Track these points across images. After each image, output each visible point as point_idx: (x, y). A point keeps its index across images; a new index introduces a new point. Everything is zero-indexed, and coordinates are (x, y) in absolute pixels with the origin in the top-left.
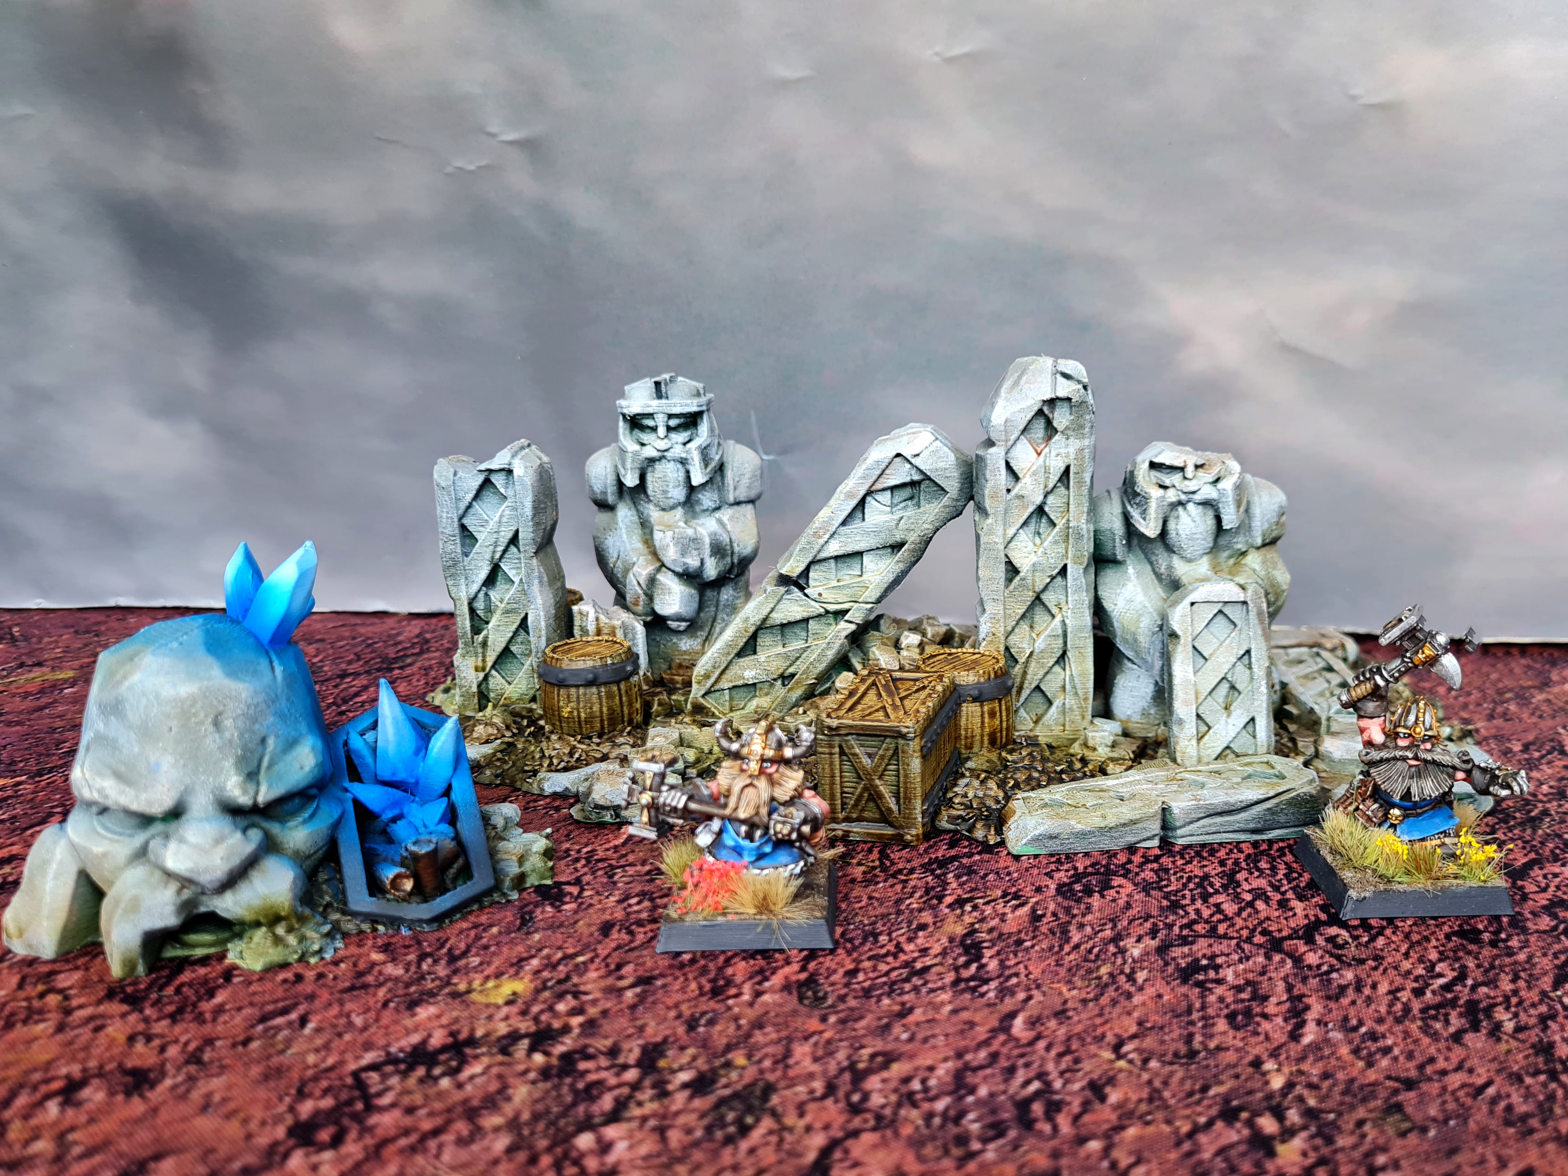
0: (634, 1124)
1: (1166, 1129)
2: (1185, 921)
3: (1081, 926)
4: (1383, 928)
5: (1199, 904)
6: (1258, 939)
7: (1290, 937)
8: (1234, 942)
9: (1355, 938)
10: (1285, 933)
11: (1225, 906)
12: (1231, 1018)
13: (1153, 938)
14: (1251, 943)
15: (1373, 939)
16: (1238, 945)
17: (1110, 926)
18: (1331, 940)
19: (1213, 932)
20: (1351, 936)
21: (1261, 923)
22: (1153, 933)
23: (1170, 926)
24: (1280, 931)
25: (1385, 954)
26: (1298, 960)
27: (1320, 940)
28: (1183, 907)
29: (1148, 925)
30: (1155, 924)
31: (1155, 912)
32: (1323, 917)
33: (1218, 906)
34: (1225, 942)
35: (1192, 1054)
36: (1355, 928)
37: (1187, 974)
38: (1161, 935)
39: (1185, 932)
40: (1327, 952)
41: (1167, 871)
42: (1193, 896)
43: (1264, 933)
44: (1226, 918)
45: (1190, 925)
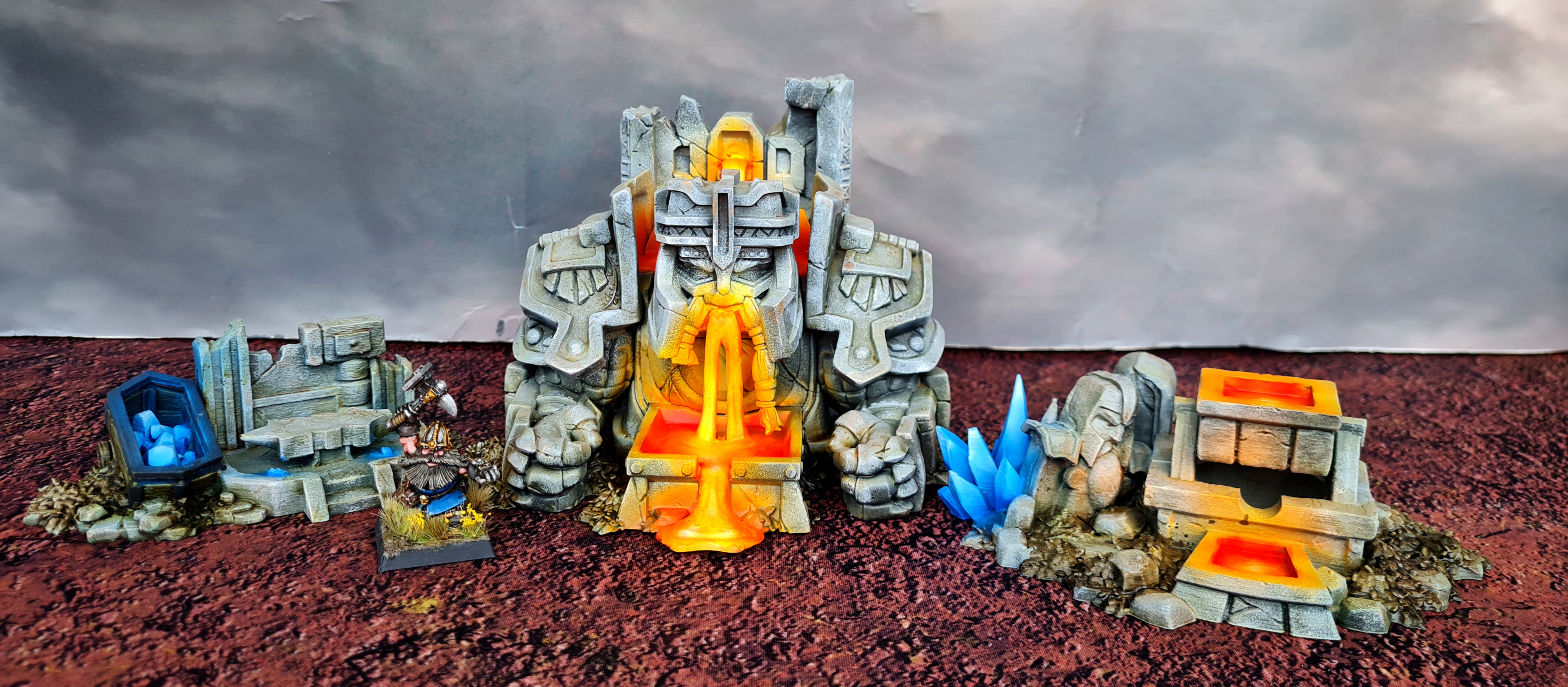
0: (541, 675)
1: (850, 654)
2: (840, 538)
3: (779, 545)
4: (954, 536)
5: (847, 527)
6: (884, 546)
7: (902, 544)
8: (871, 549)
9: (939, 542)
10: (899, 542)
11: (862, 528)
12: (875, 592)
13: (823, 549)
14: (881, 549)
15: (949, 542)
16: (873, 550)
17: (796, 543)
18: (926, 544)
19: (857, 544)
20: (937, 541)
21: (885, 536)
22: (823, 546)
23: (832, 542)
24: (896, 541)
25: (956, 551)
26: (908, 557)
27: (919, 545)
28: (838, 530)
29: (819, 541)
30: (823, 541)
31: (822, 534)
32: (919, 531)
33: (858, 527)
34: (866, 549)
35: (857, 613)
36: (938, 536)
37: (847, 568)
38: (828, 547)
39: (841, 545)
40: (924, 551)
41: (824, 508)
42: (842, 523)
43: (887, 542)
44: (864, 535)
45: (843, 540)
